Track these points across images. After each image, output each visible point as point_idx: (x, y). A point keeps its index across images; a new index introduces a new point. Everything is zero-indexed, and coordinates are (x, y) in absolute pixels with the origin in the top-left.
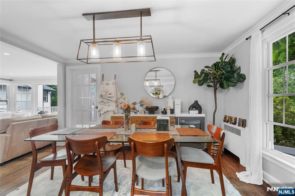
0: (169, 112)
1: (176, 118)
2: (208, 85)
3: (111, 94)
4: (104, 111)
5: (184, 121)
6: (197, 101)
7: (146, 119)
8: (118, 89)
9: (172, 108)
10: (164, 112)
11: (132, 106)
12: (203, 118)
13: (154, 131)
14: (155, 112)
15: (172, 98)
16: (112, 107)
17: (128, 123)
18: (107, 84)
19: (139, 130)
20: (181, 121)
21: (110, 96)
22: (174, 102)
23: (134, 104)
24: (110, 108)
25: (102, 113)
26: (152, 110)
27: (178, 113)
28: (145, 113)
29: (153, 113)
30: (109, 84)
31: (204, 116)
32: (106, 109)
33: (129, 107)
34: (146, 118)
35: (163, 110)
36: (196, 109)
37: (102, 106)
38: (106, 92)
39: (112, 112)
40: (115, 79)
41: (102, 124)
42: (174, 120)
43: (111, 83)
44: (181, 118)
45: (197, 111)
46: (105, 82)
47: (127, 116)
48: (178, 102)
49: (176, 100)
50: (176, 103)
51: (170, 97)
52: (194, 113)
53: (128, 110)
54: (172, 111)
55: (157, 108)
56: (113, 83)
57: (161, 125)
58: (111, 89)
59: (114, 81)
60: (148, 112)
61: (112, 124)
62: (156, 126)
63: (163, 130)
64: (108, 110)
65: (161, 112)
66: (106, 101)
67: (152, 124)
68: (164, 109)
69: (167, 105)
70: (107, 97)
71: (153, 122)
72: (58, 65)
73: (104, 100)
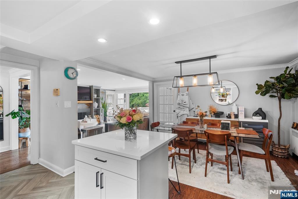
0: (233, 117)
1: (239, 122)
2: (271, 95)
3: (185, 102)
4: (181, 114)
5: (247, 125)
6: (261, 108)
7: (213, 122)
8: (190, 98)
9: (236, 113)
10: (229, 117)
11: (205, 114)
12: (267, 123)
13: (220, 130)
14: (221, 116)
15: (237, 105)
16: (186, 111)
17: (202, 124)
18: (182, 95)
19: (209, 129)
20: (244, 125)
21: (185, 103)
22: (238, 109)
23: (206, 112)
24: (185, 112)
25: (179, 115)
26: (218, 114)
27: (241, 118)
28: (212, 116)
29: (219, 117)
30: (184, 95)
31: (268, 122)
32: (182, 112)
33: (202, 114)
34: (213, 120)
35: (227, 115)
36: (260, 115)
37: (179, 111)
38: (182, 101)
39: (186, 116)
40: (188, 91)
41: (182, 123)
42: (238, 124)
43: (185, 94)
44: (244, 123)
45: (261, 118)
46: (181, 93)
47: (201, 120)
48: (242, 109)
49: (239, 107)
50: (239, 110)
51: (234, 104)
52: (258, 119)
53: (202, 116)
54: (236, 116)
55: (222, 113)
56: (186, 94)
57: (224, 126)
58: (186, 99)
59: (187, 92)
60: (215, 116)
61: (190, 123)
62: (221, 126)
63: (226, 130)
64: (183, 114)
65: (226, 116)
66: (182, 107)
67: (218, 125)
68: (229, 114)
69: (232, 111)
70: (183, 105)
71: (218, 124)
72: (149, 82)
73: (180, 106)
